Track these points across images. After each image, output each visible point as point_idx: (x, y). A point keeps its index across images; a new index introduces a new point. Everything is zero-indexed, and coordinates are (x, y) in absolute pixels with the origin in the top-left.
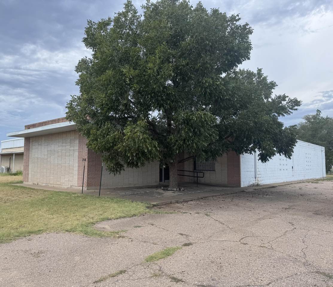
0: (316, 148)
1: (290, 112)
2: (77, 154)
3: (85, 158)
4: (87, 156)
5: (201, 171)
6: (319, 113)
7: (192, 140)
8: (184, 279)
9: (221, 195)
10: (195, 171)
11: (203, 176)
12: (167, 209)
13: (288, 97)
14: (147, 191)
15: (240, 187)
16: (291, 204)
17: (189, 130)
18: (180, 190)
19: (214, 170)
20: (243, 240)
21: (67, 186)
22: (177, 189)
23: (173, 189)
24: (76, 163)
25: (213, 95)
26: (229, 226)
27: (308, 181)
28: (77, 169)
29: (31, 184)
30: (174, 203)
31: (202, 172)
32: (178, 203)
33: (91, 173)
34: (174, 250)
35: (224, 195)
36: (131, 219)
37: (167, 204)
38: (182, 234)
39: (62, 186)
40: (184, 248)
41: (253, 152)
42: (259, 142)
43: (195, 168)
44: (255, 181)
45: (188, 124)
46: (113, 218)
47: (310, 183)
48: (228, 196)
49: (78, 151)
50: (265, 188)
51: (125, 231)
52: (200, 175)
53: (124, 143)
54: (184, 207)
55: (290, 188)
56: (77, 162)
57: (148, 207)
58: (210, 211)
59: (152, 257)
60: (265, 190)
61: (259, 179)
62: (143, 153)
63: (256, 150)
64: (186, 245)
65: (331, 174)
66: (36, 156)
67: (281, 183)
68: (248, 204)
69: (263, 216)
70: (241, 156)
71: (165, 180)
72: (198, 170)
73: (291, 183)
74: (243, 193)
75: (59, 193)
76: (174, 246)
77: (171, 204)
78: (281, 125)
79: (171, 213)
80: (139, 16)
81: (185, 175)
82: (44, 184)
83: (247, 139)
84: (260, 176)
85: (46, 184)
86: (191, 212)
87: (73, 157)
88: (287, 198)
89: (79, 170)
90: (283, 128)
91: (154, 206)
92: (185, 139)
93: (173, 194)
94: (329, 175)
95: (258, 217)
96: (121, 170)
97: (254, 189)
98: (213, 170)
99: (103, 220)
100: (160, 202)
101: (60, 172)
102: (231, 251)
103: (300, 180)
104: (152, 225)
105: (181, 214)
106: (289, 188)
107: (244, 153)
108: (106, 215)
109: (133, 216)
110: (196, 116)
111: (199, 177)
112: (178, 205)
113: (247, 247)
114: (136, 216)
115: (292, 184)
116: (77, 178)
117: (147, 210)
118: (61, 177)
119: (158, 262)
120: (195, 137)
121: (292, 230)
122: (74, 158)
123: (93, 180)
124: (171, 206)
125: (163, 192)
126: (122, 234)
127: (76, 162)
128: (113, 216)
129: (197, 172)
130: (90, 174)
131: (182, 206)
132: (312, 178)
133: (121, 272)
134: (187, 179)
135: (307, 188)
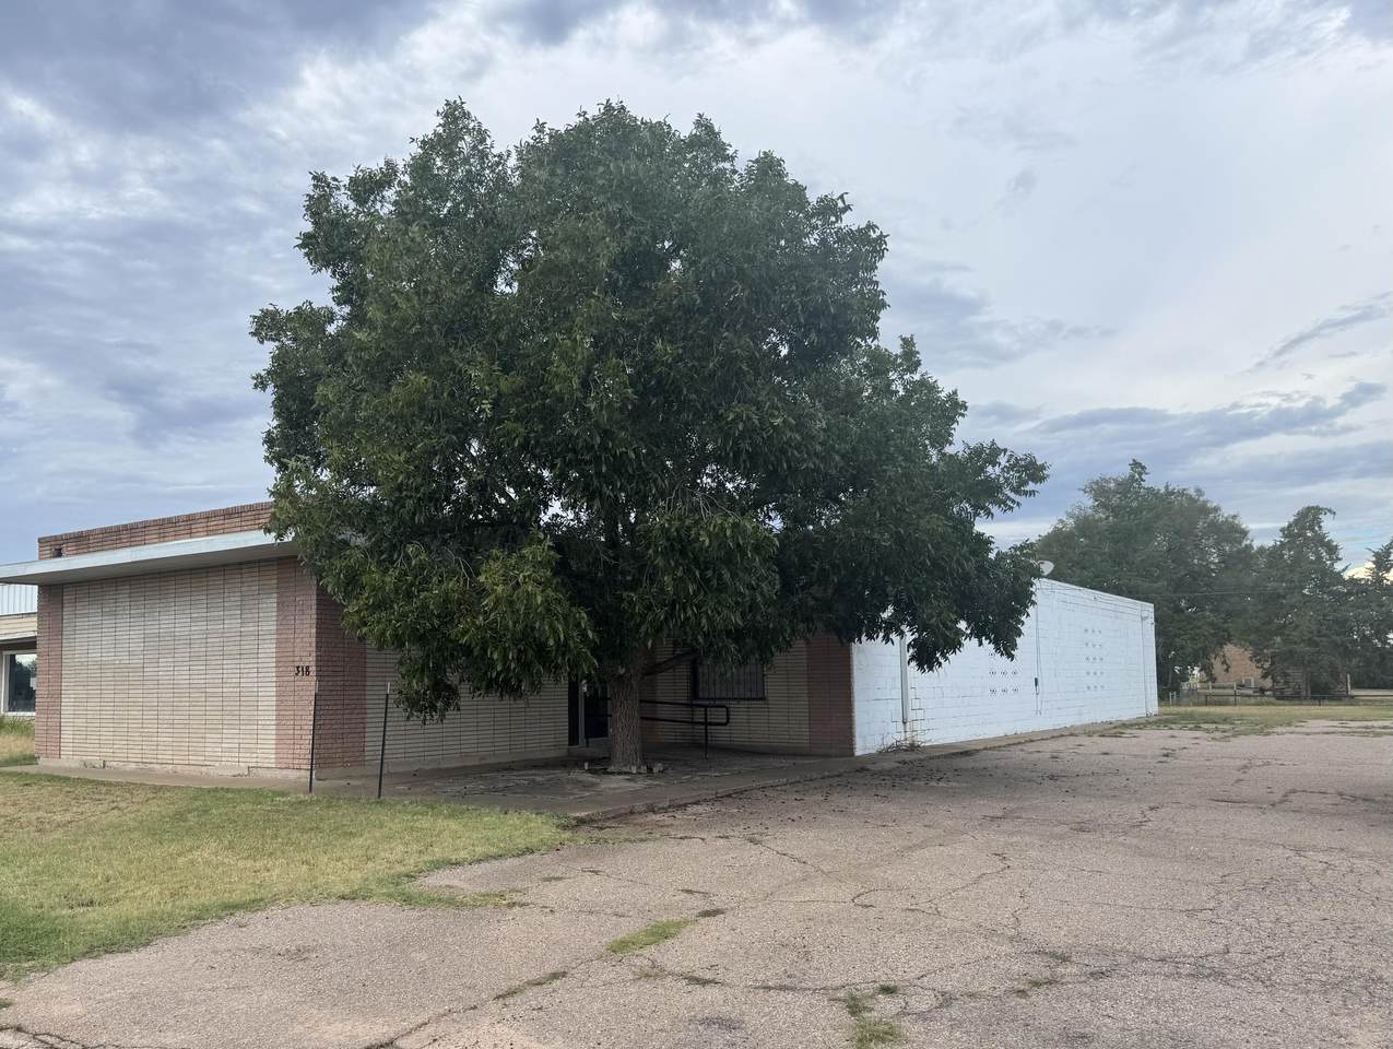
0: (1121, 609)
1: (1013, 501)
2: (269, 648)
3: (307, 664)
4: (313, 658)
5: (717, 702)
6: (1140, 474)
7: (696, 605)
8: (719, 978)
9: (791, 784)
10: (694, 702)
11: (725, 721)
12: (624, 832)
13: (1005, 450)
14: (539, 779)
15: (853, 755)
16: (1012, 805)
17: (688, 571)
18: (650, 770)
19: (763, 699)
20: (862, 898)
21: (232, 767)
22: (639, 768)
23: (625, 769)
24: (270, 684)
25: (762, 460)
26: (822, 867)
27: (1090, 731)
28: (274, 703)
29: (73, 765)
30: (640, 813)
31: (724, 707)
32: (654, 812)
33: (328, 717)
34: (678, 925)
35: (799, 782)
36: (521, 860)
37: (621, 815)
38: (689, 892)
39: (212, 771)
40: (703, 921)
41: (893, 636)
42: (910, 605)
43: (694, 693)
44: (903, 734)
45: (683, 553)
46: (465, 860)
47: (1095, 738)
48: (812, 784)
49: (275, 636)
50: (939, 757)
51: (524, 892)
52: (717, 715)
53: (478, 619)
54: (678, 822)
55: (1022, 754)
56: (274, 679)
57: (565, 828)
58: (761, 829)
59: (622, 942)
60: (935, 761)
61: (917, 725)
62: (541, 650)
63: (905, 628)
64: (706, 914)
65: (1178, 704)
66: (95, 655)
67: (995, 739)
68: (878, 807)
69: (922, 839)
70: (855, 647)
71: (587, 737)
72: (708, 699)
73: (1029, 739)
74: (862, 775)
75: (221, 793)
76: (676, 918)
77: (633, 817)
78: (983, 543)
79: (642, 840)
80: (500, 156)
81: (659, 716)
82: (133, 766)
83: (873, 591)
84: (920, 714)
85: (142, 766)
86: (703, 836)
87: (256, 661)
88: (1003, 788)
89: (282, 708)
90: (992, 556)
91: (581, 822)
92: (674, 601)
93: (632, 784)
94: (1173, 705)
95: (907, 843)
96: (448, 704)
97: (900, 760)
98: (760, 695)
99: (438, 865)
100: (595, 811)
101: (201, 717)
102: (830, 922)
103: (1063, 726)
104: (596, 872)
105: (673, 841)
106: (1017, 754)
107: (864, 638)
108: (438, 853)
109: (523, 853)
110: (711, 529)
111: (711, 724)
112: (658, 817)
113: (872, 912)
114: (533, 852)
115: (1032, 741)
116: (274, 737)
117: (567, 835)
118: (207, 735)
119: (646, 952)
120: (706, 593)
121: (998, 872)
122: (260, 665)
123: (335, 746)
124: (635, 821)
125: (594, 780)
126: (517, 898)
127: (270, 679)
128: (463, 854)
129: (706, 707)
130: (327, 722)
131: (669, 821)
132: (1105, 718)
133: (555, 976)
134: (665, 733)
135: (1079, 754)
